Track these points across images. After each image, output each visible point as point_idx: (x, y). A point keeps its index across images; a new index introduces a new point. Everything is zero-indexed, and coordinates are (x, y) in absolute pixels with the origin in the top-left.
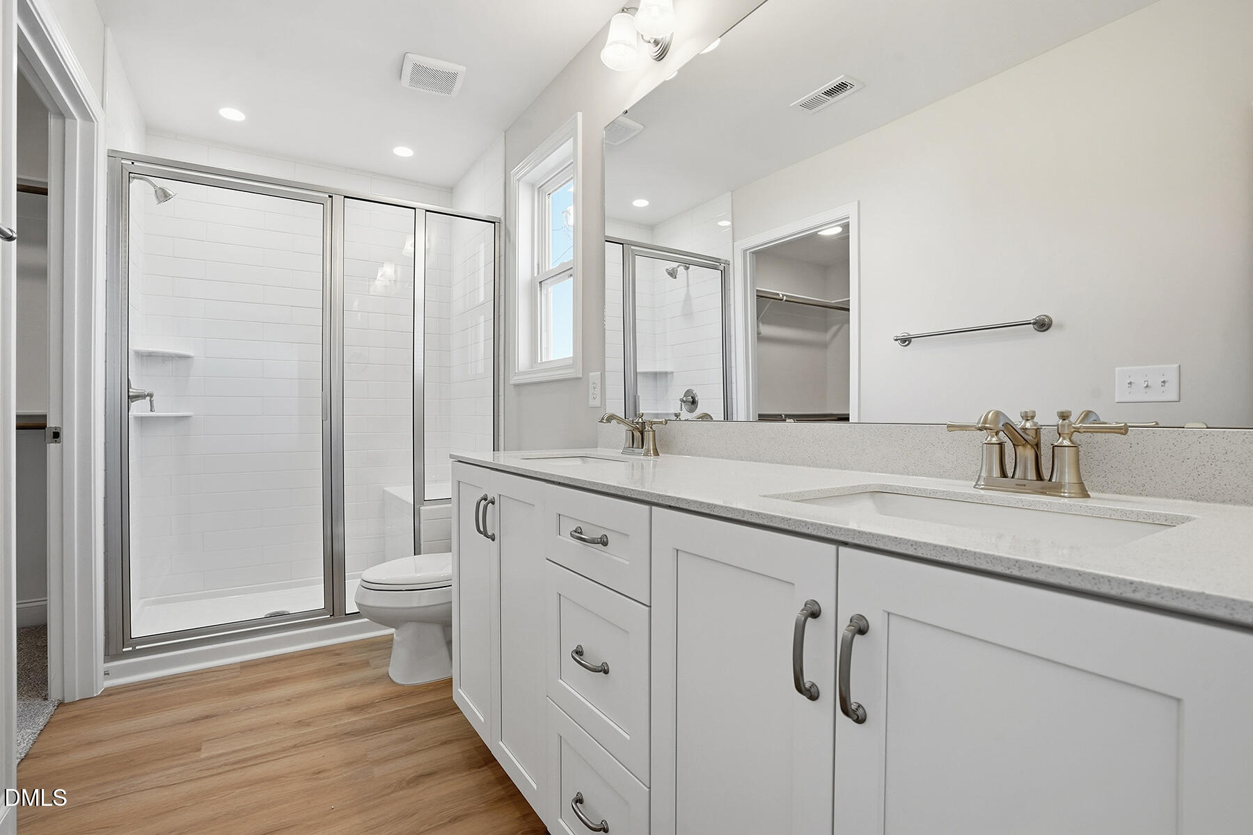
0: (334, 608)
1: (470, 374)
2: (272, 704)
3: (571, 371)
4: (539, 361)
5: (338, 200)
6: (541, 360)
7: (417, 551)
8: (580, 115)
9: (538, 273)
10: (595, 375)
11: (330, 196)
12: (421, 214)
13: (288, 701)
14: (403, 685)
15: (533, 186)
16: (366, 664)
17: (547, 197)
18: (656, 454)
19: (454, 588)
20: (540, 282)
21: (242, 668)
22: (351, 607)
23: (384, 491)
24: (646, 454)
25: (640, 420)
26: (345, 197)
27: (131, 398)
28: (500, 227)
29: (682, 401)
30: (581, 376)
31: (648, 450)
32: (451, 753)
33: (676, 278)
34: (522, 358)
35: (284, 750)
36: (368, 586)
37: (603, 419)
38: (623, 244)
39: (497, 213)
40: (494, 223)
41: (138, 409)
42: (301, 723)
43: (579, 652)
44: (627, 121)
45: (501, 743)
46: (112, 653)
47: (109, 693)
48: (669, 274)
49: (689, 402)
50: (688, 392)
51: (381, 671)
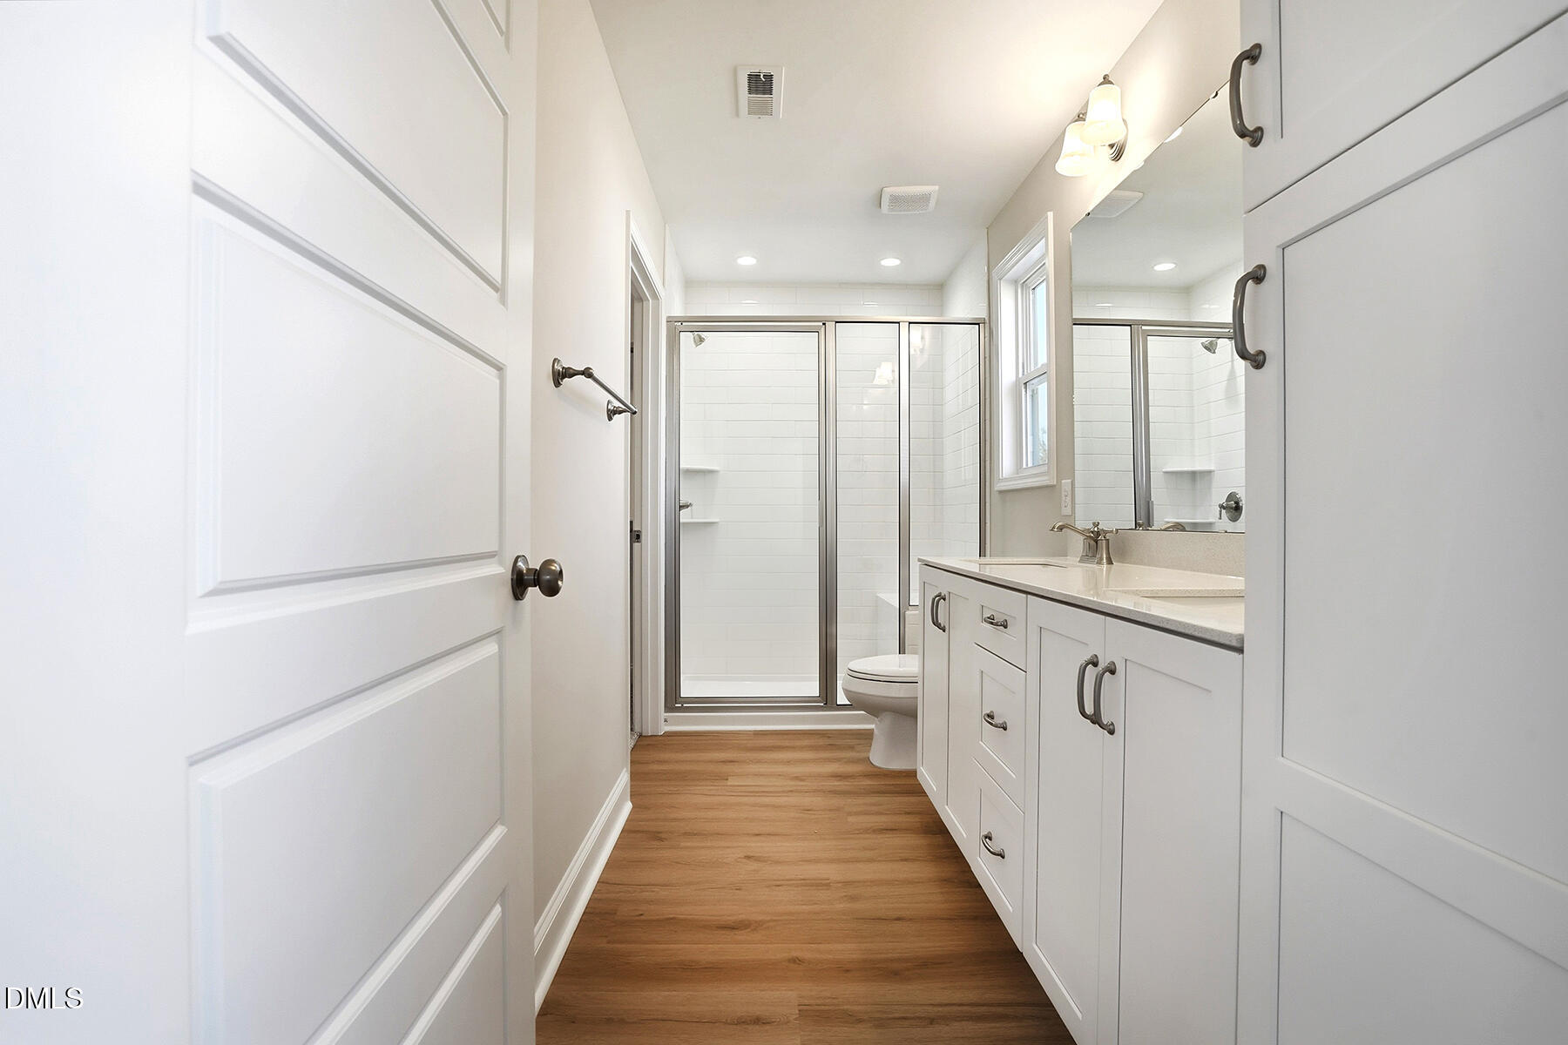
0: (827, 696)
1: (963, 478)
2: (776, 762)
3: (1046, 478)
4: (1024, 466)
5: (830, 325)
6: (1027, 465)
7: (902, 651)
8: (1050, 215)
9: (1023, 374)
10: (1066, 482)
11: (824, 324)
12: (904, 327)
13: (788, 762)
14: (880, 768)
15: (1016, 282)
16: (851, 748)
17: (1031, 292)
18: (1110, 562)
19: (920, 683)
20: (1025, 384)
21: (755, 734)
22: (842, 699)
23: (877, 597)
24: (1100, 563)
25: (1096, 529)
26: (836, 322)
27: (681, 507)
28: (986, 326)
29: (1222, 507)
30: (1055, 483)
31: (1101, 559)
32: (913, 820)
33: (1214, 353)
34: (1006, 463)
35: (783, 792)
36: (854, 675)
37: (1054, 528)
38: (1130, 325)
39: (983, 314)
40: (979, 324)
41: (685, 516)
42: (797, 778)
43: (991, 716)
44: (1122, 193)
45: (946, 807)
46: (669, 707)
47: (668, 735)
48: (1206, 348)
49: (1232, 508)
50: (1231, 496)
51: (863, 755)
